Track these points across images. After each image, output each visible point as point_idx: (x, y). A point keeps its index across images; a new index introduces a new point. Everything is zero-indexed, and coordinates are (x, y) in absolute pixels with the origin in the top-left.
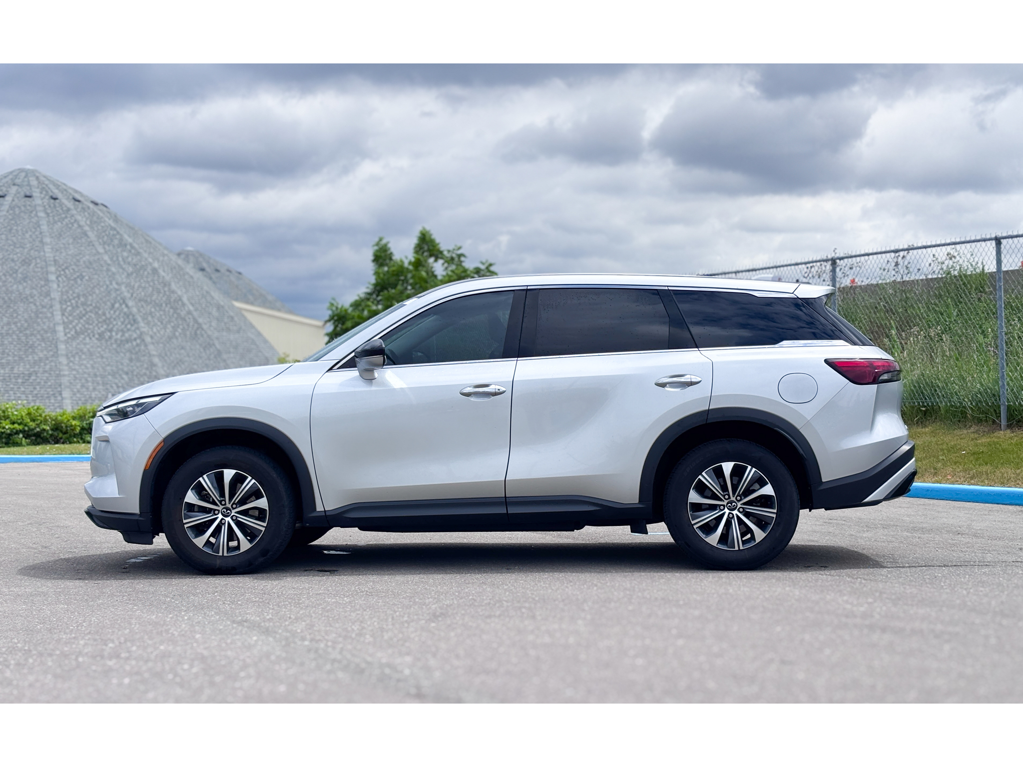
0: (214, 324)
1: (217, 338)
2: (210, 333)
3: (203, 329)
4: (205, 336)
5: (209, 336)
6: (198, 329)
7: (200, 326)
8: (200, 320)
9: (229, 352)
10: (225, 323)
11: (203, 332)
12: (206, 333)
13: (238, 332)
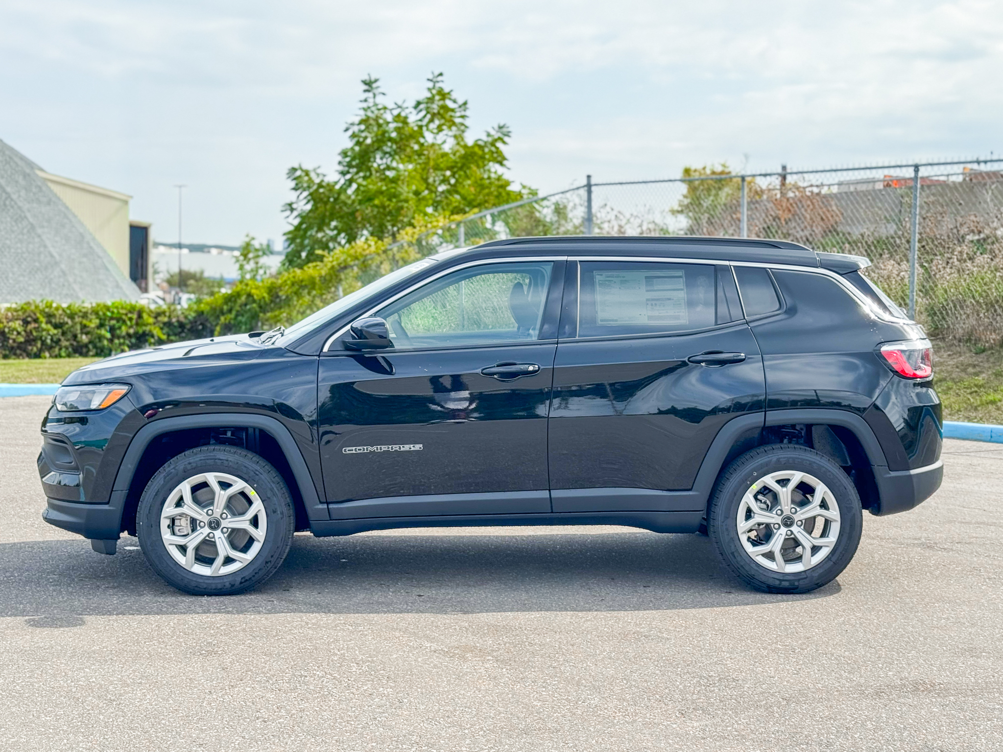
0: (23, 193)
1: (29, 211)
2: (20, 204)
3: (12, 200)
4: (16, 207)
5: (19, 208)
6: (6, 199)
7: (9, 196)
8: (8, 189)
9: (43, 227)
10: (34, 194)
11: (13, 203)
12: (16, 203)
13: (49, 203)
